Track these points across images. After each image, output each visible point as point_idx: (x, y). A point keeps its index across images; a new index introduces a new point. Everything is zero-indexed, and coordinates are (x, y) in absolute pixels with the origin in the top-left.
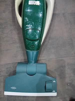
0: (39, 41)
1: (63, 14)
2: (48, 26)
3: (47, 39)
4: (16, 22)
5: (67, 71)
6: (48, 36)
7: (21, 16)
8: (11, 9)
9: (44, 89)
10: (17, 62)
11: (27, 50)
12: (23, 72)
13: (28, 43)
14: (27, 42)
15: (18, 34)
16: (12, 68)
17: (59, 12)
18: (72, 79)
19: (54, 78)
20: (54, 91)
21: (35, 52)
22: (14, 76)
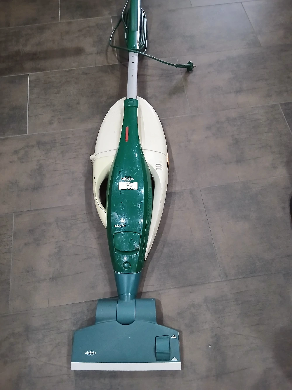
0: (139, 253)
1: (191, 191)
2: (156, 222)
3: (159, 247)
4: (94, 214)
5: (204, 315)
6: (161, 239)
7: (105, 207)
8: (83, 187)
9: (153, 353)
10: (96, 300)
11: (116, 272)
12: (110, 318)
13: (118, 257)
14: (116, 257)
15: (98, 238)
16: (86, 312)
17: (182, 187)
18: (216, 335)
19: (172, 331)
20: (175, 359)
21: (133, 276)
22: (92, 327)
